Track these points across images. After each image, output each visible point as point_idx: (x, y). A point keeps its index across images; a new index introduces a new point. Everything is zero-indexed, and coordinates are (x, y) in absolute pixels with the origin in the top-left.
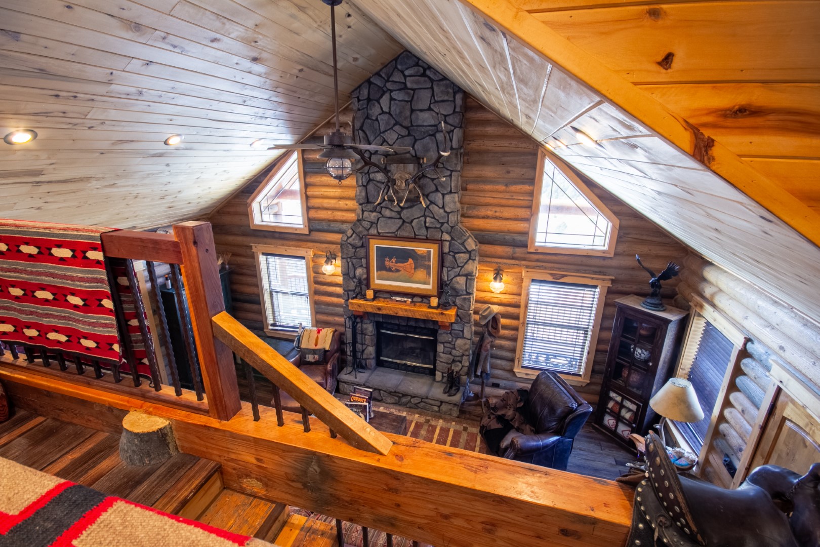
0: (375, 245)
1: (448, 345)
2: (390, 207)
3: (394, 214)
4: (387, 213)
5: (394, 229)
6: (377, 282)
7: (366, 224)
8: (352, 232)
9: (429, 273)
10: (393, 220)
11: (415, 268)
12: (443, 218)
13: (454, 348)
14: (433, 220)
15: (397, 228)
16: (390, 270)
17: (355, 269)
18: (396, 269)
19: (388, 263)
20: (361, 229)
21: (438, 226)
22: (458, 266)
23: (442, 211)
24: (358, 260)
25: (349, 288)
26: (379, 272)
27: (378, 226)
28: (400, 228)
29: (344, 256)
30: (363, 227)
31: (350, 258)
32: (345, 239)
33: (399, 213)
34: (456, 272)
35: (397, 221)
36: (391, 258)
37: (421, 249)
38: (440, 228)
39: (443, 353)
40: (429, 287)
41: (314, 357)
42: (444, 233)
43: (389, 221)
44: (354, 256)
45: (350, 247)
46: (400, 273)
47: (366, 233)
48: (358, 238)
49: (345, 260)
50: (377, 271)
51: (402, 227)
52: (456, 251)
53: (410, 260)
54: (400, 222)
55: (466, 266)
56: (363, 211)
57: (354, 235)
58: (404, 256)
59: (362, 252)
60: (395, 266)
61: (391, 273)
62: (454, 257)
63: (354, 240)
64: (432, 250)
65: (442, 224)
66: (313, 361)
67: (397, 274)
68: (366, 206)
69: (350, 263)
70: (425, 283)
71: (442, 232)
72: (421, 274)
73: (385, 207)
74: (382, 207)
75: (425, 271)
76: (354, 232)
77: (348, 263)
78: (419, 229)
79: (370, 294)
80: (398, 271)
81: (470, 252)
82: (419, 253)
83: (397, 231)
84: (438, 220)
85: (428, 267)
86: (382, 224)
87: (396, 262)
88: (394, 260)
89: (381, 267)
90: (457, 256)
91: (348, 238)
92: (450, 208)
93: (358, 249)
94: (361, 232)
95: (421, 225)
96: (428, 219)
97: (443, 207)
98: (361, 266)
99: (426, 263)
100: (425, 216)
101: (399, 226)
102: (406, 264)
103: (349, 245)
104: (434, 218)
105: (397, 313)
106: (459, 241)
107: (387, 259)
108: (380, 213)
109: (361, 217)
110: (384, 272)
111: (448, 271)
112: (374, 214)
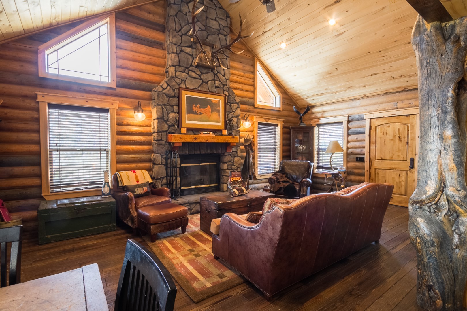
0: (185, 95)
1: (230, 163)
2: (195, 71)
3: (197, 76)
4: (193, 74)
5: (196, 86)
6: (187, 122)
7: (178, 81)
8: (167, 85)
9: (219, 115)
10: (196, 80)
11: (212, 112)
12: (224, 82)
13: (233, 165)
14: (220, 83)
15: (199, 85)
16: (196, 113)
17: (168, 114)
18: (200, 112)
19: (194, 108)
20: (174, 83)
21: (222, 86)
22: (233, 112)
23: (224, 78)
24: (171, 107)
25: (163, 130)
26: (188, 115)
27: (186, 83)
28: (200, 86)
29: (160, 103)
30: (175, 82)
31: (164, 105)
32: (161, 90)
33: (200, 76)
34: (232, 115)
35: (200, 80)
36: (196, 105)
37: (214, 99)
38: (223, 88)
39: (228, 169)
40: (219, 124)
41: (143, 189)
42: (225, 91)
43: (194, 80)
44: (168, 104)
45: (165, 96)
46: (203, 115)
47: (177, 87)
48: (172, 90)
49: (160, 107)
50: (187, 114)
51: (202, 85)
52: (232, 102)
53: (209, 106)
54: (201, 81)
55: (236, 111)
56: (176, 71)
57: (169, 87)
58: (205, 103)
59: (175, 100)
60: (199, 110)
61: (196, 116)
62: (230, 106)
63: (169, 91)
64: (220, 100)
65: (224, 85)
66: (142, 192)
67: (200, 116)
68: (178, 68)
69: (165, 109)
70: (217, 122)
71: (224, 91)
72: (214, 115)
73: (191, 71)
74: (189, 70)
75: (217, 114)
76: (168, 85)
77: (163, 109)
78: (212, 87)
79: (184, 130)
80: (201, 113)
81: (238, 103)
82: (213, 102)
83: (199, 87)
84: (222, 83)
85: (219, 111)
86: (189, 82)
87: (200, 108)
88: (198, 106)
89: (190, 111)
90: (232, 105)
91: (164, 89)
92: (227, 77)
93: (170, 99)
94: (174, 86)
95: (213, 85)
96: (217, 82)
97: (224, 76)
98: (173, 112)
99: (218, 108)
100: (214, 80)
101: (200, 84)
102: (206, 109)
103: (164, 95)
104: (220, 81)
105: (207, 141)
106: (232, 96)
107: (194, 105)
108: (188, 74)
109: (174, 75)
110: (192, 115)
111: (228, 114)
112: (184, 74)
